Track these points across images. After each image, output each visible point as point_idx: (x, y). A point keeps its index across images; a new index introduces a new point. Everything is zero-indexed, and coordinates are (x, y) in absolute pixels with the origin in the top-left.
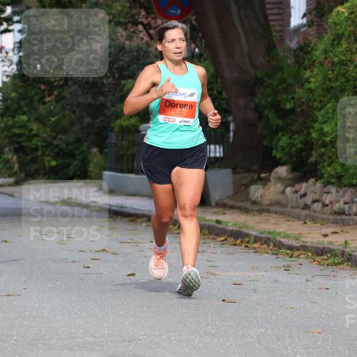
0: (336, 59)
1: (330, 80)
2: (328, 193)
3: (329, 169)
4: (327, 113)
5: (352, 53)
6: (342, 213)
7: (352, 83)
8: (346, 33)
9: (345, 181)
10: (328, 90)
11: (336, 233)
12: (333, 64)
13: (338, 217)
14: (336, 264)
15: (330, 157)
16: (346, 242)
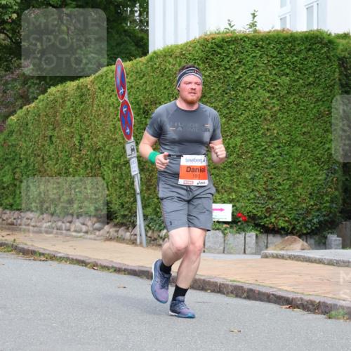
0: (10, 144)
1: (7, 154)
2: (5, 213)
3: (6, 201)
4: (5, 171)
5: (19, 141)
6: (12, 224)
7: (18, 156)
8: (15, 130)
9: (14, 207)
10: (6, 160)
11: (9, 235)
12: (9, 146)
13: (11, 226)
14: (8, 251)
15: (6, 195)
16: (15, 240)
